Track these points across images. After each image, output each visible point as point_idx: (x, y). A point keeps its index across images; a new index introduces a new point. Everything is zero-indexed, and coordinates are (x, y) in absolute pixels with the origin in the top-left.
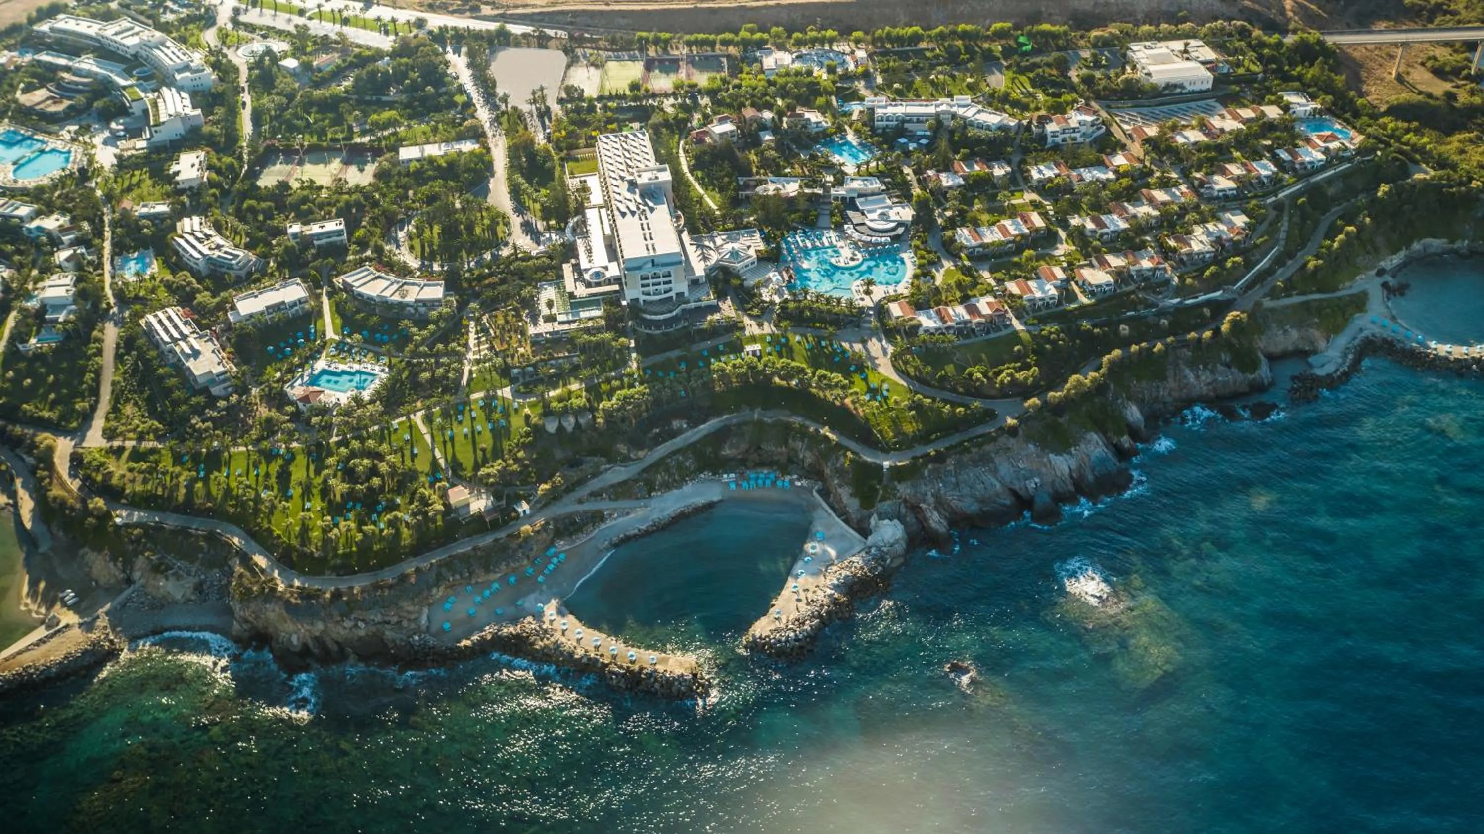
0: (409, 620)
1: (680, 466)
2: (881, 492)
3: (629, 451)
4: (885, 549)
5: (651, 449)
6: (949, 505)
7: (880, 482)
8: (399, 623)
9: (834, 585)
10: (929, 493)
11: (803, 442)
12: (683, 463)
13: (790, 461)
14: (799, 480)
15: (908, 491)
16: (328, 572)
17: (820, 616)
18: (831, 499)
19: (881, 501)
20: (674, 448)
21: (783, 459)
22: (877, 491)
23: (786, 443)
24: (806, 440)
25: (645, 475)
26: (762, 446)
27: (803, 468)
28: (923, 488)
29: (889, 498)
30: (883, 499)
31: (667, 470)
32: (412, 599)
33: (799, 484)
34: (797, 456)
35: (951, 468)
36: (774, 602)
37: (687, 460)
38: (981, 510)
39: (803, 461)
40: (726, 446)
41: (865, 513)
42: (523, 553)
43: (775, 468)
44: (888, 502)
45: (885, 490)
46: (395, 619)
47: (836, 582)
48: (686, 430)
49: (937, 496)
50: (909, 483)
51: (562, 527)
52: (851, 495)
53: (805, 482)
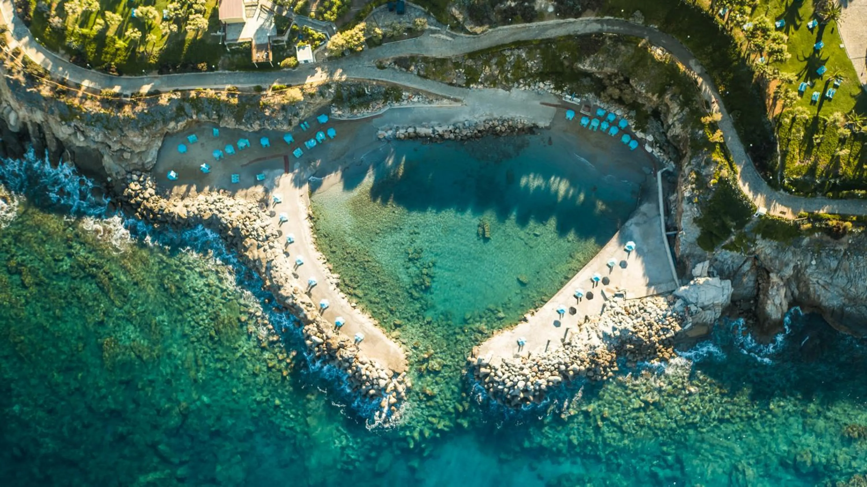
0: (132, 152)
1: (518, 65)
2: (733, 238)
3: (465, 20)
4: (693, 308)
5: (493, 24)
6: (807, 286)
7: (740, 225)
8: (122, 151)
9: (605, 335)
10: (792, 265)
11: (682, 109)
12: (525, 62)
13: (656, 114)
14: (651, 145)
15: (768, 251)
16: (62, 52)
17: (564, 374)
18: (672, 198)
19: (726, 247)
20: (523, 36)
21: (648, 108)
22: (729, 233)
23: (661, 94)
24: (687, 109)
25: (470, 62)
26: (631, 81)
27: (665, 134)
28: (789, 255)
29: (737, 249)
30: (731, 247)
31: (500, 64)
32: (142, 128)
33: (649, 149)
34: (666, 117)
35: (842, 248)
36: (528, 316)
37: (531, 59)
38: (842, 308)
39: (669, 127)
40: (588, 61)
41: (698, 250)
42: (285, 117)
43: (633, 113)
44: (735, 253)
45: (740, 238)
46: (116, 147)
47: (609, 331)
48: (550, 16)
49: (798, 271)
50: (775, 243)
51: (345, 94)
52: (695, 220)
53: (656, 152)
